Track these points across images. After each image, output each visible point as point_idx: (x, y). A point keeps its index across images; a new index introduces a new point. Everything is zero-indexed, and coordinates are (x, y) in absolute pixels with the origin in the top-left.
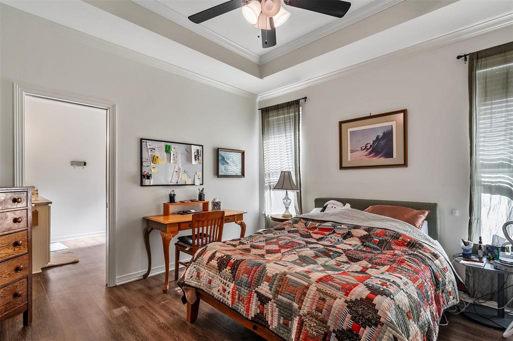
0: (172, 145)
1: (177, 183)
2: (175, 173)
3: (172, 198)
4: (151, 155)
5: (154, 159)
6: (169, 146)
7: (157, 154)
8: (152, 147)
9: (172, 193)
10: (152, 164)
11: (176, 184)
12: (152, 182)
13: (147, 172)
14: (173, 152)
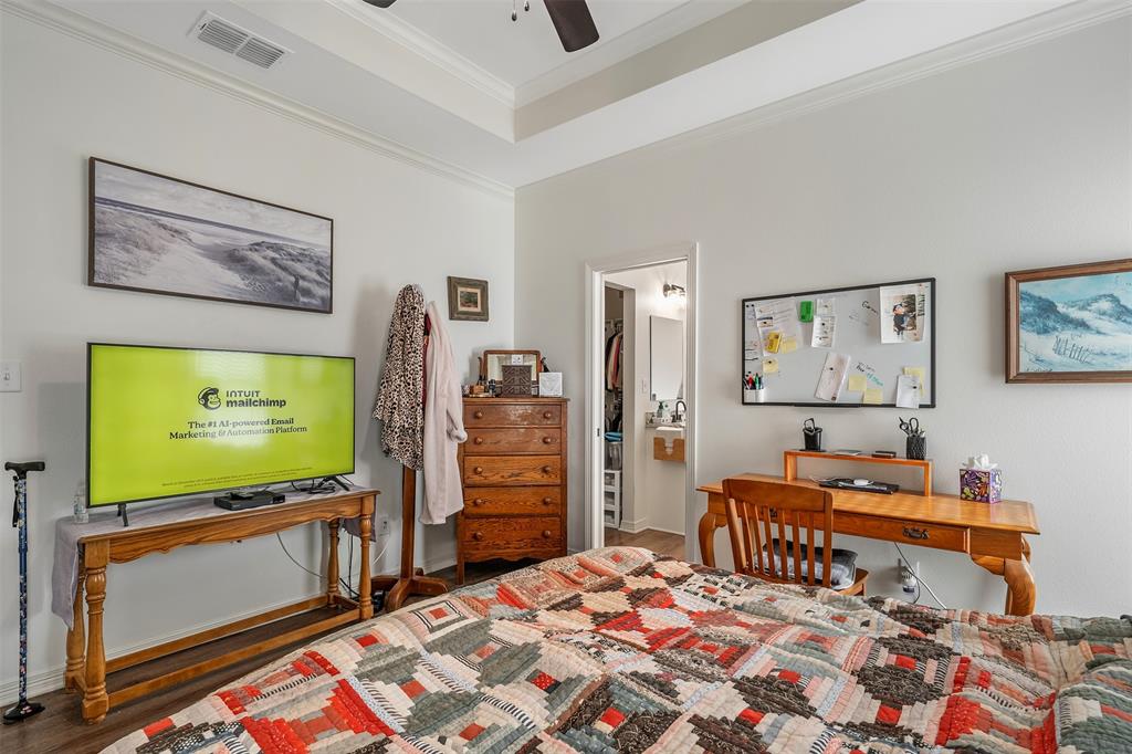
0: (819, 300)
1: (834, 398)
2: (827, 373)
3: (812, 441)
4: (764, 333)
5: (771, 342)
6: (808, 305)
7: (778, 327)
8: (766, 315)
9: (810, 424)
10: (765, 354)
11: (831, 401)
12: (763, 395)
13: (754, 372)
14: (822, 316)
